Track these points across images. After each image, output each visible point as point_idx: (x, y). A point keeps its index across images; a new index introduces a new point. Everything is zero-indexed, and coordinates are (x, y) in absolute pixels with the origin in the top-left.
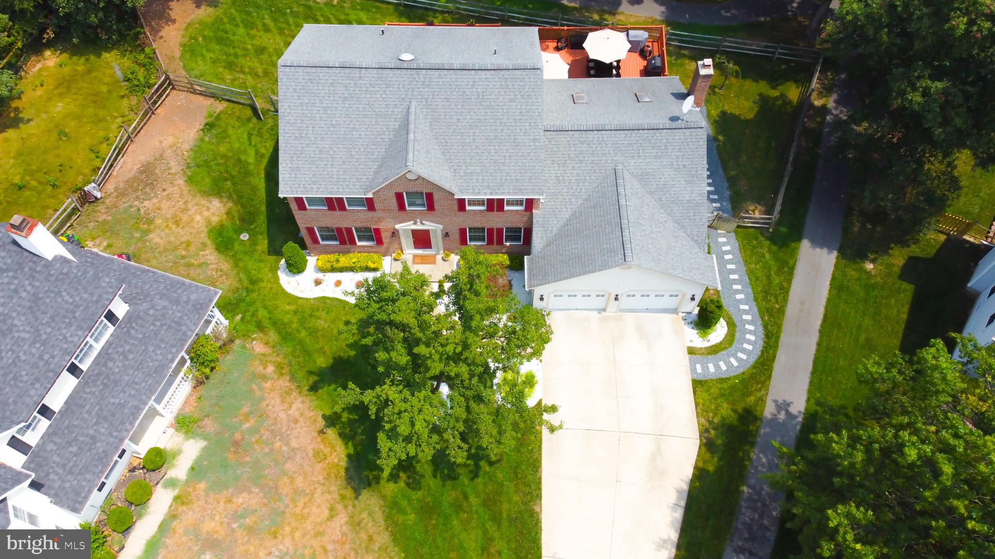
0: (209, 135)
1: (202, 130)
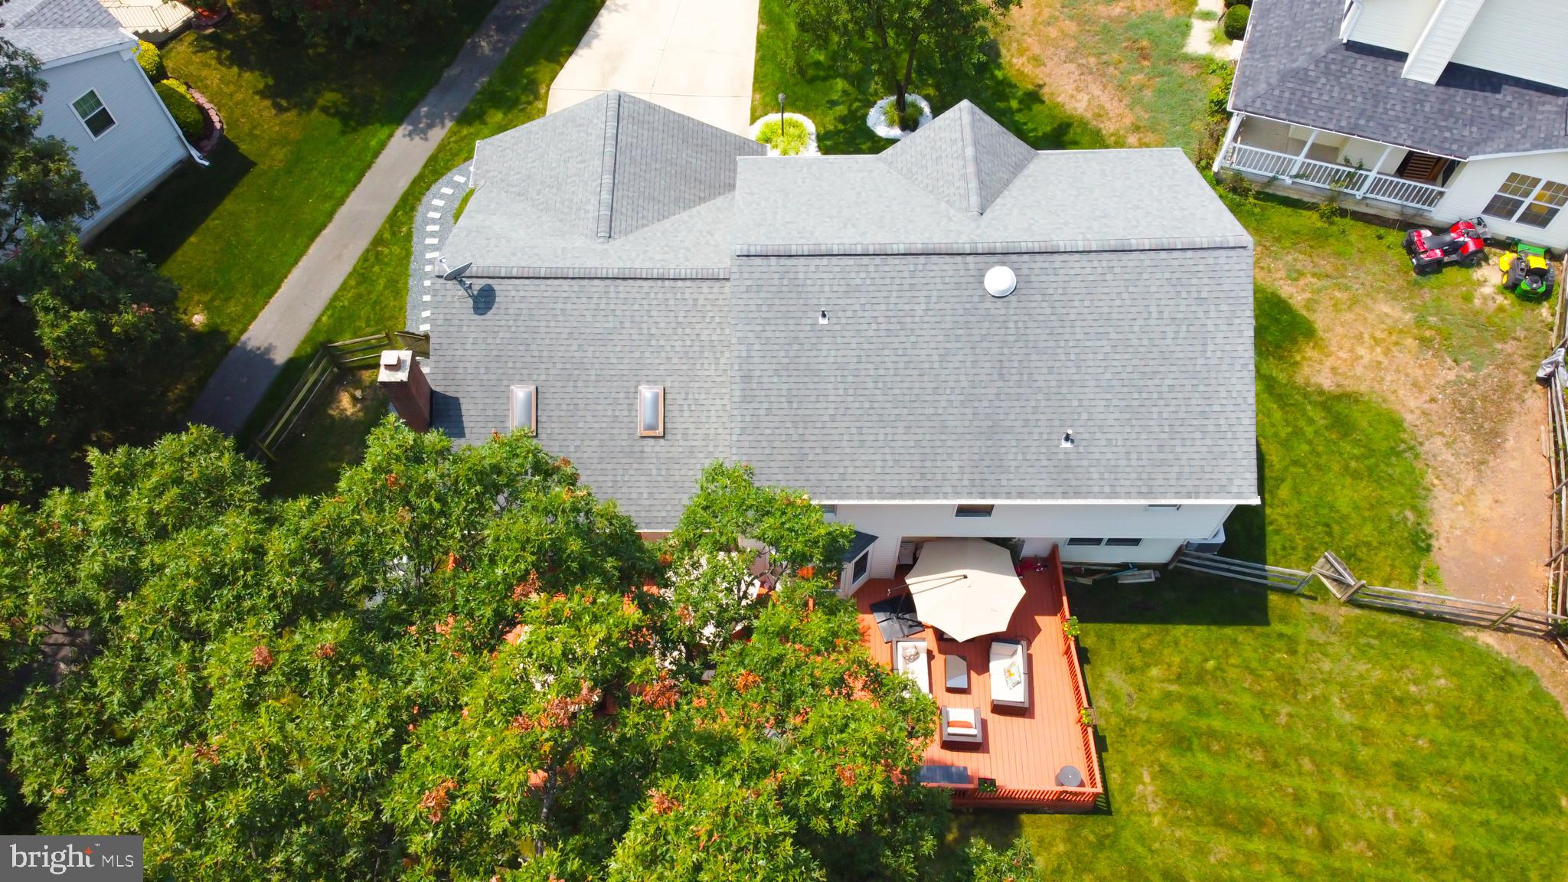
0: (1409, 524)
1: (1430, 536)
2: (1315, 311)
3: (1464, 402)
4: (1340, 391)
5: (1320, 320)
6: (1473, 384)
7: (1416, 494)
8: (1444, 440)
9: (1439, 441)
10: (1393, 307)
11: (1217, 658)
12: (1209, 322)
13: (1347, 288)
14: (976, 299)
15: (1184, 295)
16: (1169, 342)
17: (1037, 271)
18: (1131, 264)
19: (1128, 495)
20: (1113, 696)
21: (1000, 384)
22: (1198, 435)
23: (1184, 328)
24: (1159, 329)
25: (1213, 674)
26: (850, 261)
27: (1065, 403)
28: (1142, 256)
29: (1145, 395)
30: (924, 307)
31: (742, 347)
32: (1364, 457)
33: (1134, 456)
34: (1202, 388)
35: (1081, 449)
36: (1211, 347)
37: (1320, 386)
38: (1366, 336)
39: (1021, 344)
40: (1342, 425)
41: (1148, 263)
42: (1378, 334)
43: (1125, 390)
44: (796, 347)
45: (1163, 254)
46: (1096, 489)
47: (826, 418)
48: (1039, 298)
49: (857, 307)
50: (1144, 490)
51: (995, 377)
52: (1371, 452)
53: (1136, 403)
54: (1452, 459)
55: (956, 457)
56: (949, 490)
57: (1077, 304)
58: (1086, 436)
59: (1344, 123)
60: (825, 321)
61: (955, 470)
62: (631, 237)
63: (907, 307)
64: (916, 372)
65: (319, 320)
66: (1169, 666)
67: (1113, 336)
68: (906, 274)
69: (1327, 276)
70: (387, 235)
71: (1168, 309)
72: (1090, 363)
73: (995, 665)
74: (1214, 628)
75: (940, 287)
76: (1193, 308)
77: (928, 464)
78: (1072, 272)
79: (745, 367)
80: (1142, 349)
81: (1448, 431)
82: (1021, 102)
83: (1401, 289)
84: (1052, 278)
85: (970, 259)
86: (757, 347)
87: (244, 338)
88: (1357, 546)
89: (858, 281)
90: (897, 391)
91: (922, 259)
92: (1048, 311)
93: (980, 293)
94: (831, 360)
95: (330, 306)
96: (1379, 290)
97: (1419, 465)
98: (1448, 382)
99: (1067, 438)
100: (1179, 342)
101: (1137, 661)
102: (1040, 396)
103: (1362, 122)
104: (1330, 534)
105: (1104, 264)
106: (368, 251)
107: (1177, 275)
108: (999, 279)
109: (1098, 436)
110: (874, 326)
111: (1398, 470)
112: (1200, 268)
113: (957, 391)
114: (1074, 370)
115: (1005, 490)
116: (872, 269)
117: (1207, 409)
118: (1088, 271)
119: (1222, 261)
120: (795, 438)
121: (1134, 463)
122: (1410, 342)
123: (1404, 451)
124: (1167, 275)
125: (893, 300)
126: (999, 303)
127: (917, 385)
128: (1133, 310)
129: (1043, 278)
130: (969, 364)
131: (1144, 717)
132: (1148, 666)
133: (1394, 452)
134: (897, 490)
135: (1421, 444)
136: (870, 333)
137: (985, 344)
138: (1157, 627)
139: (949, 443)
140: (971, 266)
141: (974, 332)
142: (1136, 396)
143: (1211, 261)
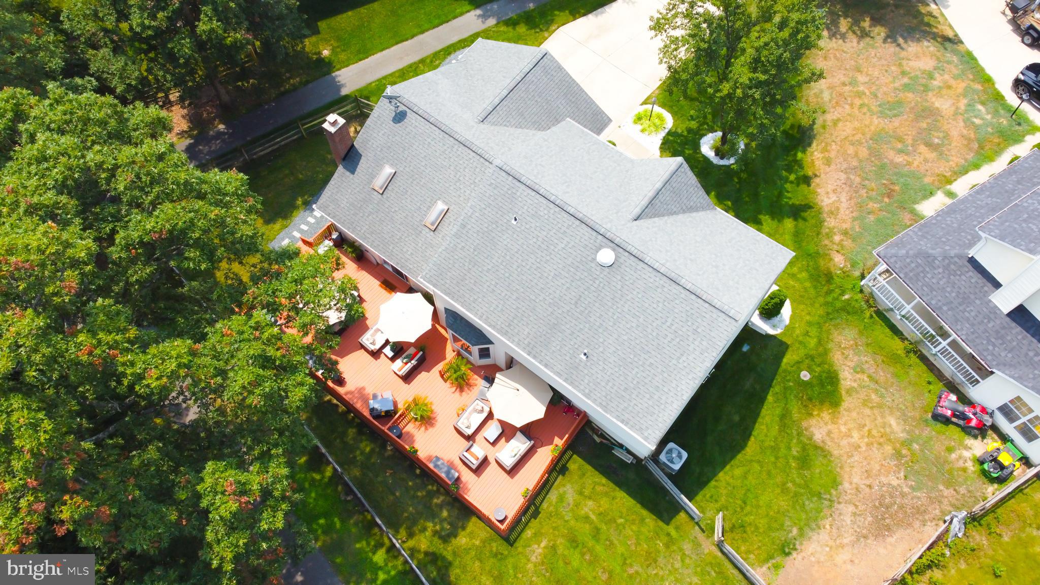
0: (790, 535)
1: (795, 549)
2: (850, 395)
3: (888, 500)
4: (821, 445)
5: (847, 402)
6: (903, 495)
7: (810, 524)
8: (855, 510)
9: (851, 508)
10: (898, 424)
11: (626, 521)
12: (692, 345)
13: (882, 396)
14: (590, 258)
15: (689, 324)
16: (666, 341)
17: (627, 264)
18: (675, 291)
19: (594, 401)
20: (561, 498)
21: (573, 307)
22: (648, 396)
23: (678, 340)
24: (666, 332)
25: (618, 525)
26: (545, 201)
27: (596, 337)
28: (683, 291)
29: (636, 359)
30: (563, 246)
31: (471, 211)
32: (799, 486)
33: (610, 384)
34: (665, 375)
35: (588, 364)
36: (684, 358)
37: (813, 435)
38: (867, 428)
39: (596, 294)
40: (804, 461)
41: (682, 296)
42: (874, 432)
43: (629, 350)
44: (494, 226)
45: (693, 297)
46: (582, 387)
47: (485, 268)
48: (619, 278)
49: (533, 225)
50: (604, 403)
51: (573, 302)
52: (806, 486)
53: (629, 360)
54: (849, 522)
55: (530, 327)
56: (516, 340)
57: (635, 293)
58: (595, 359)
59: (933, 302)
60: (515, 223)
61: (526, 333)
62: (492, 128)
63: (556, 241)
64: (539, 275)
65: (371, 84)
66: (600, 506)
67: (641, 320)
68: (566, 225)
69: (877, 382)
70: (428, 61)
71: (676, 325)
72: (621, 326)
73: (513, 442)
74: (639, 506)
75: (577, 241)
76: (689, 333)
77: (515, 321)
78: (644, 276)
79: (466, 220)
80: (650, 336)
81: (862, 507)
82: (797, 179)
83: (913, 418)
84: (632, 272)
85: (600, 237)
86: (477, 214)
87: (337, 73)
88: (750, 524)
89: (542, 214)
90: (524, 278)
91: (578, 222)
92: (619, 287)
93: (593, 256)
94: (505, 243)
95: (379, 80)
96: (899, 409)
97: (826, 512)
98: (890, 484)
99: (585, 354)
100: (671, 345)
101: (587, 492)
102: (587, 325)
103: (945, 308)
104: (742, 509)
105: (662, 282)
106: (415, 63)
107: (693, 312)
108: (606, 256)
109: (601, 363)
110: (535, 240)
111: (811, 505)
112: (707, 316)
113: (551, 296)
114: (611, 324)
115: (541, 358)
116: (552, 211)
117: (661, 387)
118: (652, 280)
119: (720, 319)
120: (466, 268)
121: (608, 387)
122: (889, 449)
123: (825, 499)
124: (688, 308)
125: (551, 233)
126: (599, 268)
127: (535, 281)
128: (660, 314)
129: (628, 269)
130: (565, 287)
131: (567, 518)
132: (590, 498)
133: (819, 495)
134: (493, 324)
135: (839, 503)
136: (531, 242)
137: (579, 283)
138: (611, 485)
139: (531, 319)
140: (598, 241)
141: (578, 274)
142: (632, 356)
143: (715, 316)
